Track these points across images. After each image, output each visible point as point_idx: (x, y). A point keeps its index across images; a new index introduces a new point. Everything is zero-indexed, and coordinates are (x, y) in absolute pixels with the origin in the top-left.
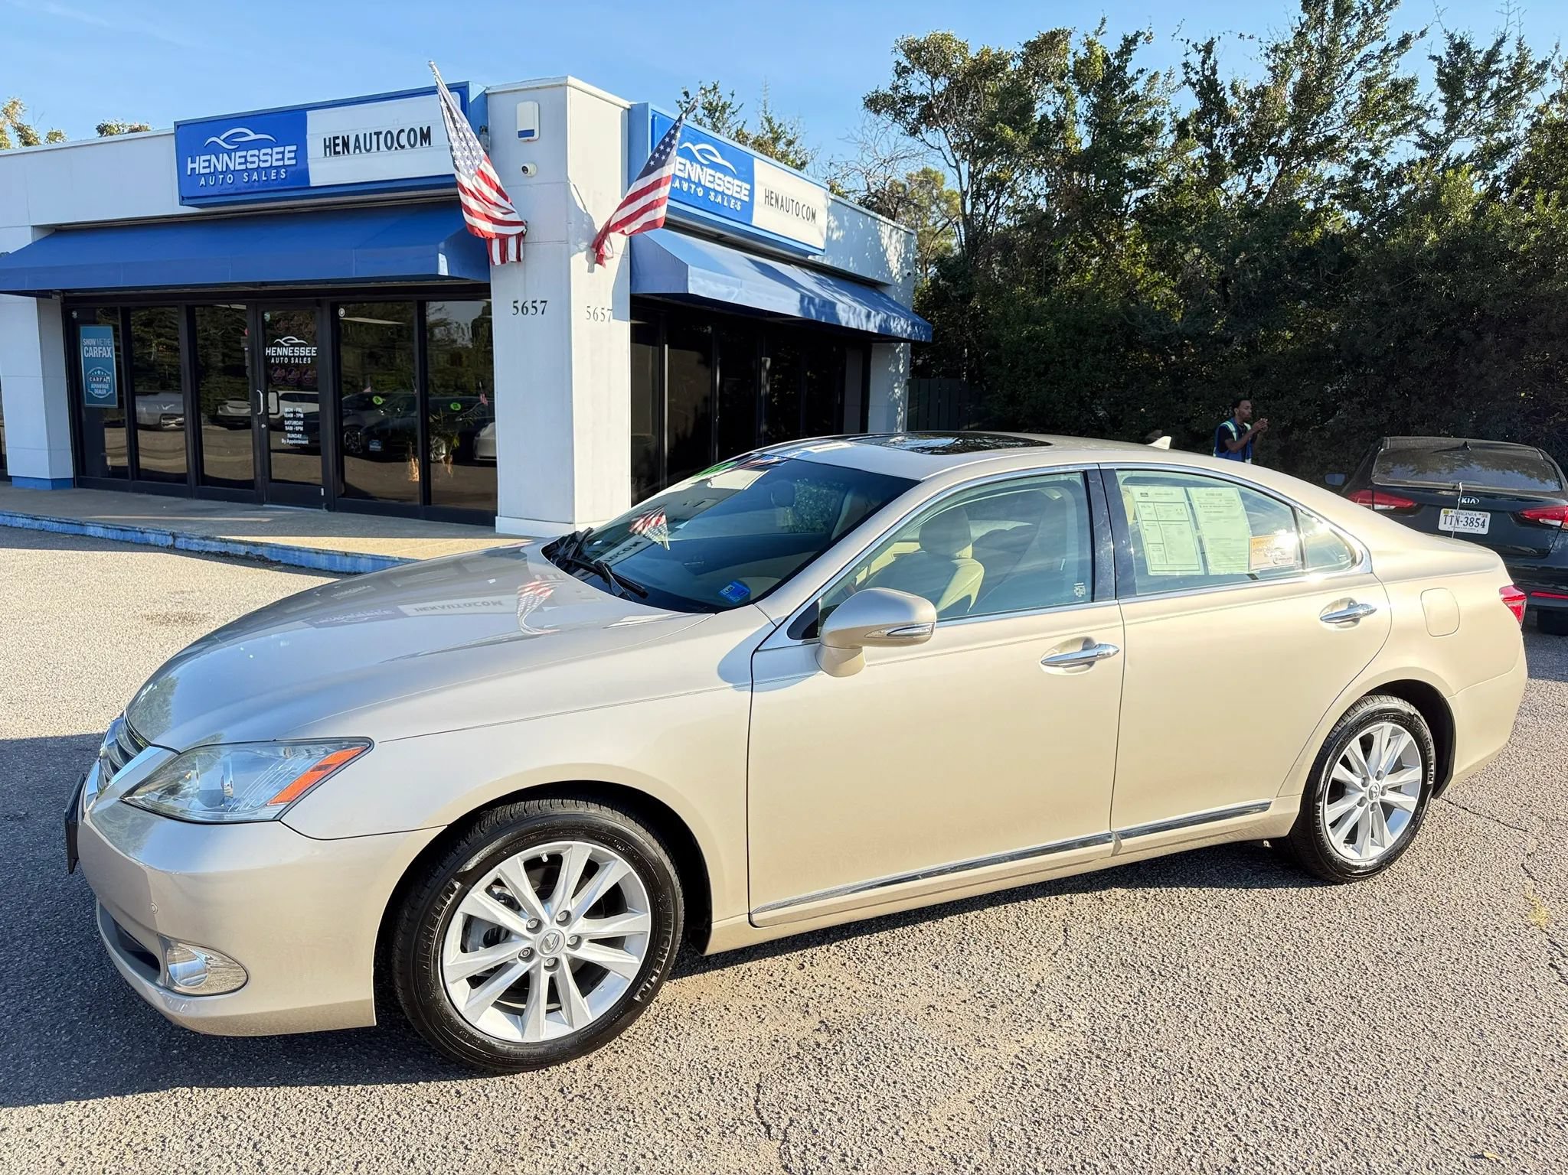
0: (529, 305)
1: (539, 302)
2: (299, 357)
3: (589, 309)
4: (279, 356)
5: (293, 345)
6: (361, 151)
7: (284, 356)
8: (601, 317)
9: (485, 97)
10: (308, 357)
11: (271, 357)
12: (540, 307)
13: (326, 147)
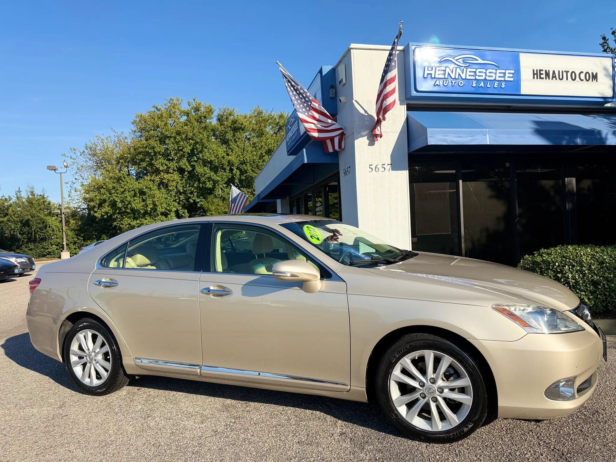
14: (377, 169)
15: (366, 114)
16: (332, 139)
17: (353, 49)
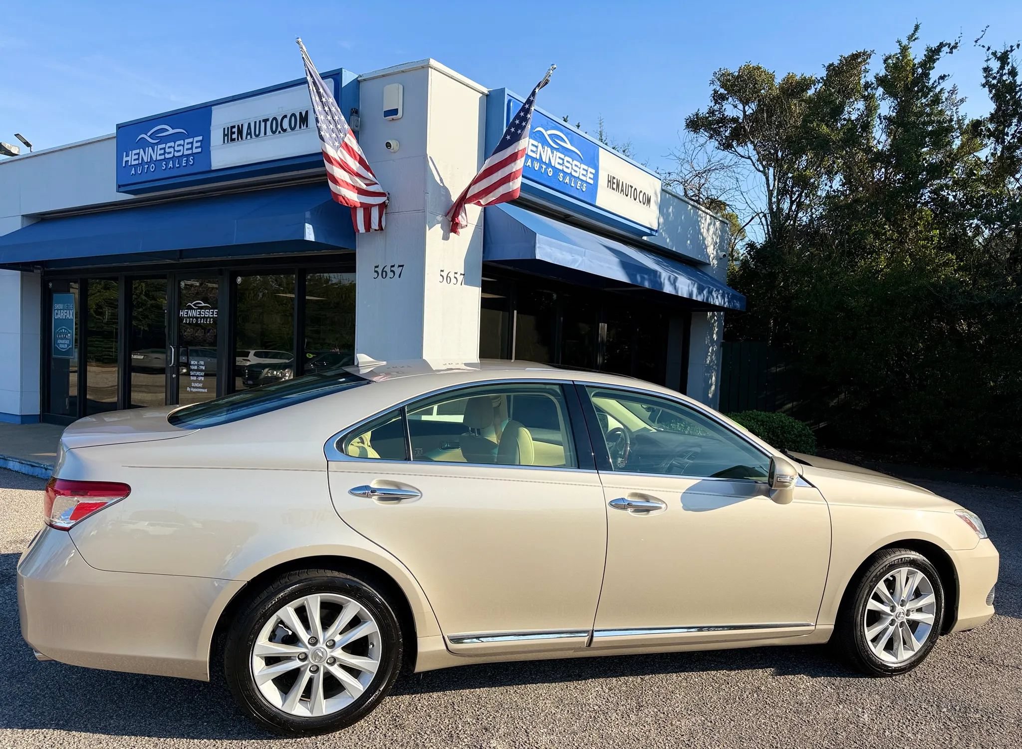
0: (388, 269)
1: (396, 266)
2: (204, 317)
3: (442, 273)
4: (190, 317)
5: (201, 308)
7: (193, 318)
8: (453, 280)
9: (357, 83)
10: (211, 318)
11: (184, 317)
12: (397, 270)
14: (449, 279)
15: (442, 185)
16: (367, 208)
17: (431, 68)
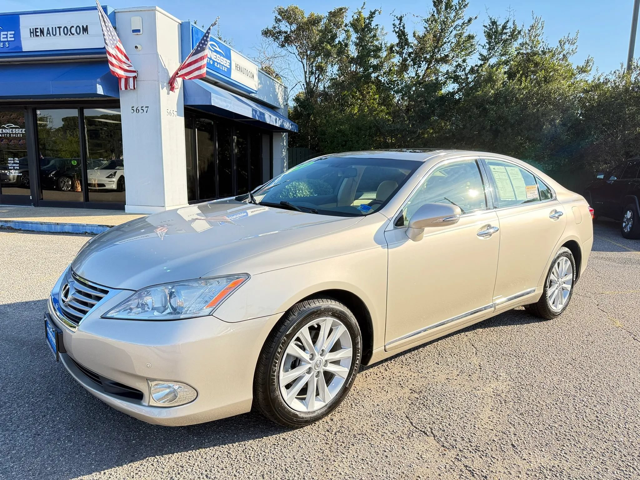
6: (50, 35)
13: (31, 33)
